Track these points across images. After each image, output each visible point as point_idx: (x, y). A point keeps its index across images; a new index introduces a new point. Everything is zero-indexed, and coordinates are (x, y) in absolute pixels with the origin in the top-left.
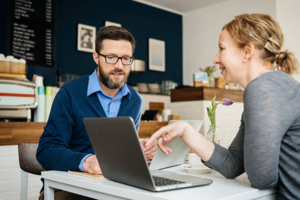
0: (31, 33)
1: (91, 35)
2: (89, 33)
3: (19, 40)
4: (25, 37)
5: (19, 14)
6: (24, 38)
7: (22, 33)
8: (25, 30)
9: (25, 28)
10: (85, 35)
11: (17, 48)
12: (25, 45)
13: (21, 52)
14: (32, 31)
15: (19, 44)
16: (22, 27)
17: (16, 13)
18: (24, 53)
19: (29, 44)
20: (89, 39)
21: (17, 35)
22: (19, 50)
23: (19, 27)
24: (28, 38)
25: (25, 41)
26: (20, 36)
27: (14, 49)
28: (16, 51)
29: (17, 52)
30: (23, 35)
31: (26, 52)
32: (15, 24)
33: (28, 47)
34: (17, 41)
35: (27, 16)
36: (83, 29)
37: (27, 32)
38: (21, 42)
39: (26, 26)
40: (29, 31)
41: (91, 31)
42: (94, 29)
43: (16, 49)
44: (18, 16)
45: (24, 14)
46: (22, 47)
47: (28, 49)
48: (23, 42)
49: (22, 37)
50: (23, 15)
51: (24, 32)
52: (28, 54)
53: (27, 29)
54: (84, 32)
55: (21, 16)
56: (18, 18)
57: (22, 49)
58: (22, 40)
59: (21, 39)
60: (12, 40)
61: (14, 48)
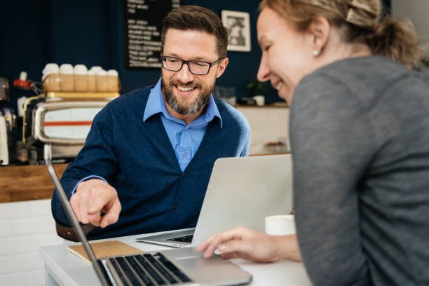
0: (153, 31)
1: (242, 26)
2: (239, 22)
3: (137, 42)
4: (145, 38)
5: (134, 6)
6: (144, 40)
7: (140, 32)
8: (144, 28)
9: (144, 25)
10: (234, 26)
11: (135, 53)
12: (145, 48)
13: (141, 59)
14: (154, 28)
15: (138, 48)
16: (140, 25)
17: (129, 5)
18: (144, 59)
19: (151, 46)
20: (240, 32)
21: (133, 37)
22: (138, 56)
23: (135, 24)
24: (149, 38)
25: (145, 43)
26: (138, 37)
27: (130, 56)
28: (134, 58)
29: (136, 58)
30: (143, 35)
31: (148, 57)
32: (131, 21)
33: (150, 51)
34: (135, 45)
35: (145, 7)
36: (229, 17)
37: (147, 30)
38: (139, 45)
39: (145, 23)
40: (150, 28)
41: (243, 19)
42: (246, 16)
43: (134, 56)
44: (133, 8)
45: (141, 4)
46: (142, 51)
47: (150, 53)
48: (143, 45)
49: (140, 38)
50: (139, 7)
51: (143, 31)
52: (151, 60)
53: (147, 26)
54: (231, 22)
55: (136, 9)
56: (132, 11)
57: (142, 54)
58: (141, 42)
59: (140, 40)
60: (127, 44)
61: (131, 54)
